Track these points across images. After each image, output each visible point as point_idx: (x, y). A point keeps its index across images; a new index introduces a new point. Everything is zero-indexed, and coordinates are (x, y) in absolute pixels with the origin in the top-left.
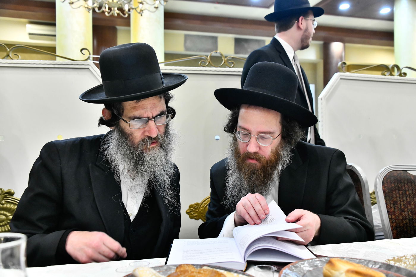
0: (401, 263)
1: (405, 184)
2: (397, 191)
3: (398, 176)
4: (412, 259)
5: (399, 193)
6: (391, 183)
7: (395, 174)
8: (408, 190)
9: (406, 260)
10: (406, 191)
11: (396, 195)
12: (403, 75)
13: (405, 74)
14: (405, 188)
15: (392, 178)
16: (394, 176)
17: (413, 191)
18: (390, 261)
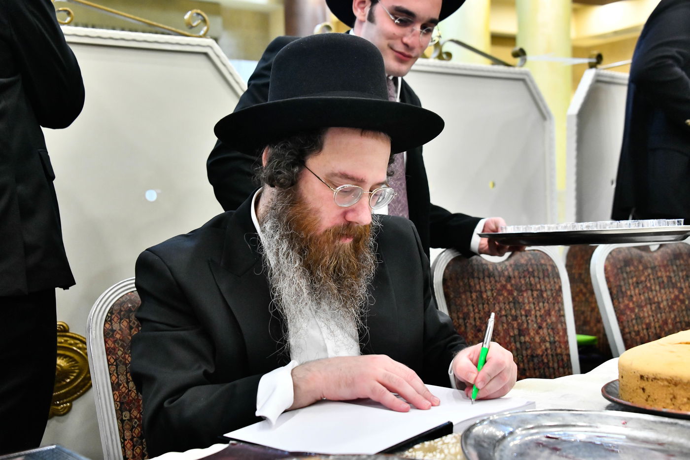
0: (434, 453)
4: (453, 444)
9: (444, 446)
12: (444, 56)
13: (449, 55)
17: (493, 292)
18: (417, 452)
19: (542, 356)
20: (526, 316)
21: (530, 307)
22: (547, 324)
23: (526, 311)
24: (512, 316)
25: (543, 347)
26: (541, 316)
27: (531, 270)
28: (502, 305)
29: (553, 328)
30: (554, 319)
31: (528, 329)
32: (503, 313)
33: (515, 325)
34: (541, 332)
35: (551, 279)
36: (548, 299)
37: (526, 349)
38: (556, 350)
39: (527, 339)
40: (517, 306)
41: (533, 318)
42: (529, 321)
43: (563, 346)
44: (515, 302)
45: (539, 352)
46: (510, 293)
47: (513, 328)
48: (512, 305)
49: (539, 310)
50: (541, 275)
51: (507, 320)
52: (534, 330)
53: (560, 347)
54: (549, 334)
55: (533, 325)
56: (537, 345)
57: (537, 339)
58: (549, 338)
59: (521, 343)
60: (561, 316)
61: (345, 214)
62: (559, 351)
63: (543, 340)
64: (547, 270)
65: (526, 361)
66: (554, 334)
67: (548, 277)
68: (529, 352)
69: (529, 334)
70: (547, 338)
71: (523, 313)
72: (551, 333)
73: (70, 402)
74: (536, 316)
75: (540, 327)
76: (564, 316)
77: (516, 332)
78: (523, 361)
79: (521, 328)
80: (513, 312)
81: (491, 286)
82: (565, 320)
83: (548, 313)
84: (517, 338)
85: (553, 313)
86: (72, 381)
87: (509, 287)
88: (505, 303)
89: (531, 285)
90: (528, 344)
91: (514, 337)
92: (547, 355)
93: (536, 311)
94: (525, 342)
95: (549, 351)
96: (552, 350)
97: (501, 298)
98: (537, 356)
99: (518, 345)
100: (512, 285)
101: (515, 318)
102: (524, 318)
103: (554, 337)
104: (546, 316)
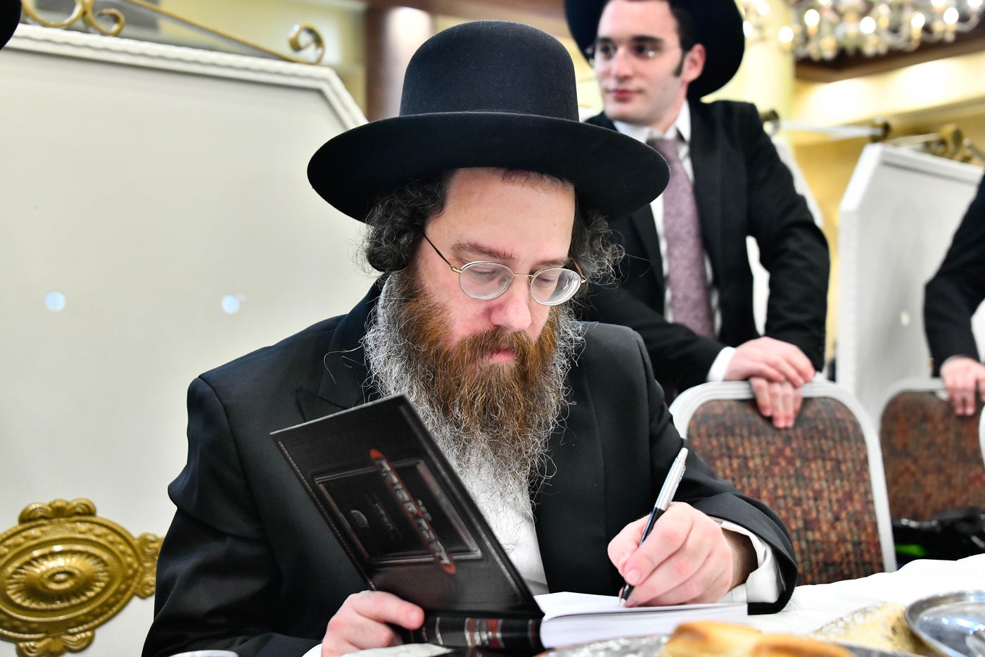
1: (742, 437)
2: (726, 460)
3: (724, 415)
5: (731, 465)
6: (709, 436)
7: (718, 411)
8: (753, 457)
10: (745, 458)
11: (724, 471)
14: (744, 450)
15: (712, 423)
16: (715, 416)
17: (764, 459)
19: (841, 564)
20: (816, 499)
21: (821, 485)
22: (848, 514)
23: (815, 491)
24: (793, 498)
25: (843, 550)
26: (838, 501)
27: (821, 427)
28: (777, 480)
29: (857, 522)
30: (858, 506)
31: (817, 520)
32: (780, 492)
33: (799, 513)
34: (839, 526)
35: (853, 443)
36: (849, 475)
37: (816, 552)
38: (862, 555)
39: (818, 536)
40: (801, 483)
41: (826, 503)
42: (820, 508)
43: (873, 550)
44: (799, 476)
45: (836, 557)
46: (791, 461)
47: (795, 517)
48: (793, 481)
49: (836, 491)
50: (837, 436)
51: (786, 505)
52: (827, 522)
53: (869, 551)
54: (851, 530)
55: (826, 515)
56: (833, 546)
57: (833, 537)
58: (852, 536)
59: (807, 542)
60: (868, 503)
61: (489, 312)
62: (867, 557)
63: (842, 540)
64: (846, 429)
65: (816, 571)
66: (859, 529)
67: (848, 439)
68: (821, 556)
69: (820, 529)
70: (848, 536)
71: (811, 494)
72: (855, 529)
73: (93, 629)
74: (830, 501)
75: (837, 518)
76: (872, 502)
77: (800, 524)
78: (811, 572)
79: (808, 518)
80: (795, 492)
81: (761, 449)
82: (874, 508)
83: (849, 497)
84: (802, 533)
85: (856, 497)
86: (98, 595)
87: (788, 452)
88: (782, 477)
89: (822, 451)
90: (818, 544)
91: (798, 531)
92: (848, 563)
93: (830, 493)
94: (814, 541)
95: (852, 557)
96: (856, 555)
97: (776, 470)
98: (834, 564)
99: (804, 545)
100: (792, 450)
101: (798, 502)
102: (811, 502)
103: (859, 536)
104: (845, 500)
